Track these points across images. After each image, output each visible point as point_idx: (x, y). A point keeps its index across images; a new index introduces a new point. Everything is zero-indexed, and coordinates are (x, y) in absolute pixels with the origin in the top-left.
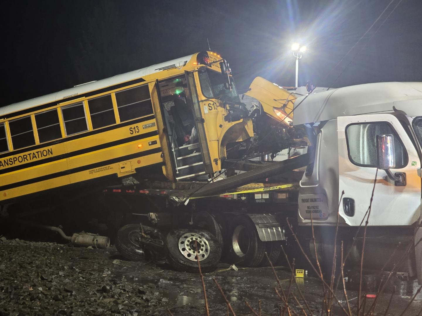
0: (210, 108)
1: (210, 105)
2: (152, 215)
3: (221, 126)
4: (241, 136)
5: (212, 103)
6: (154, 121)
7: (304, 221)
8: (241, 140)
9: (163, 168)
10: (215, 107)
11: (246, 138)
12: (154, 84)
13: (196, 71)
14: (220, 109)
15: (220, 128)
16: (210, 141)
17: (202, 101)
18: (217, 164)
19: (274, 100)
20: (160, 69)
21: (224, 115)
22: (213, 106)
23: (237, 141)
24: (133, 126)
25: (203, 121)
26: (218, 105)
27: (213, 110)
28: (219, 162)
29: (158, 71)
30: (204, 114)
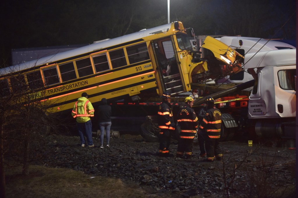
0: (184, 56)
1: (183, 54)
2: (149, 117)
3: (189, 65)
4: (199, 70)
5: (184, 53)
6: (150, 63)
7: (252, 116)
8: (199, 73)
9: (157, 90)
10: (186, 55)
11: (203, 72)
12: (149, 42)
13: (175, 34)
14: (189, 56)
15: (189, 67)
16: (184, 74)
17: (179, 52)
18: (188, 87)
19: (220, 50)
20: (153, 33)
21: (191, 59)
22: (185, 55)
23: (197, 73)
24: (138, 66)
25: (180, 63)
26: (187, 53)
27: (185, 56)
28: (190, 86)
29: (151, 34)
30: (180, 59)
